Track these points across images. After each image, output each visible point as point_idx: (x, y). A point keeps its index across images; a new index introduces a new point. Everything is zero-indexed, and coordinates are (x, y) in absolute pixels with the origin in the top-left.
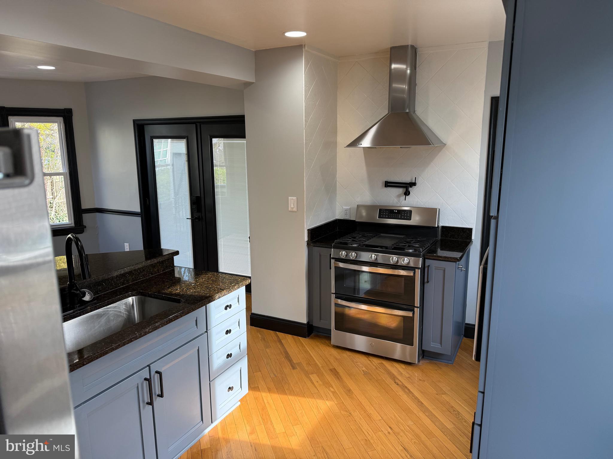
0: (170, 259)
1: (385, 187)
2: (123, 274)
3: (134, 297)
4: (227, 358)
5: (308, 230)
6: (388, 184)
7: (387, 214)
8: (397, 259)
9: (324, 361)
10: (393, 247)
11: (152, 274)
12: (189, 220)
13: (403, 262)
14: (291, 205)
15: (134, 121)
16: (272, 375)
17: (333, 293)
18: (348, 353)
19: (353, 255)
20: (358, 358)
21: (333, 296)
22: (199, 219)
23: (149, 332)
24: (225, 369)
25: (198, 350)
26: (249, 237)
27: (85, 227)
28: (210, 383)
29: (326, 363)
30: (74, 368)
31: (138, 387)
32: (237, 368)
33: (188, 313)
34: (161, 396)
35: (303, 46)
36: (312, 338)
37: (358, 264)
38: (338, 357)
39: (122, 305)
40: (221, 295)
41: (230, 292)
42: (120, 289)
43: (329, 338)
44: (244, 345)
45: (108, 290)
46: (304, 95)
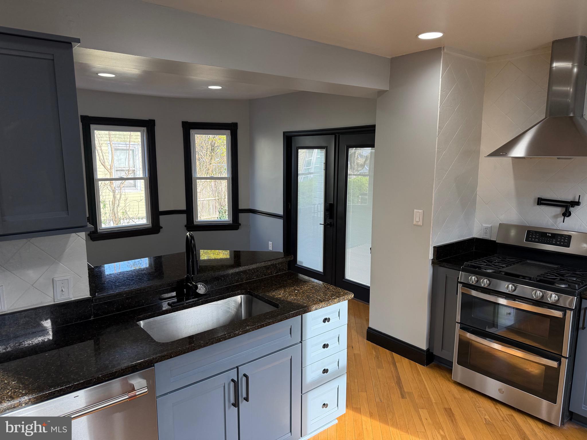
0: (284, 262)
1: (538, 204)
2: (238, 272)
3: (242, 296)
4: (324, 373)
5: (434, 247)
6: (542, 202)
7: (537, 237)
8: (541, 294)
9: (440, 396)
10: (538, 279)
11: (265, 275)
12: (322, 225)
13: (549, 299)
14: (416, 218)
15: (284, 133)
16: (378, 400)
17: (458, 323)
18: (471, 394)
19: (485, 282)
20: (482, 402)
21: (458, 326)
22: (331, 225)
23: (238, 335)
24: (318, 384)
25: (291, 359)
26: (371, 248)
27: (240, 225)
28: (302, 396)
29: (441, 401)
30: (162, 358)
31: (225, 386)
32: (334, 384)
33: (281, 321)
34: (247, 399)
35: (442, 48)
36: (431, 368)
37: (491, 293)
38: (458, 396)
39: (232, 302)
40: (318, 307)
41: (329, 305)
42: (234, 286)
43: (450, 371)
44: (344, 362)
45: (223, 286)
46: (439, 100)
